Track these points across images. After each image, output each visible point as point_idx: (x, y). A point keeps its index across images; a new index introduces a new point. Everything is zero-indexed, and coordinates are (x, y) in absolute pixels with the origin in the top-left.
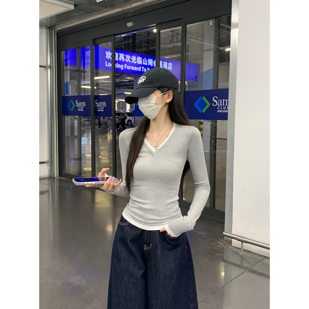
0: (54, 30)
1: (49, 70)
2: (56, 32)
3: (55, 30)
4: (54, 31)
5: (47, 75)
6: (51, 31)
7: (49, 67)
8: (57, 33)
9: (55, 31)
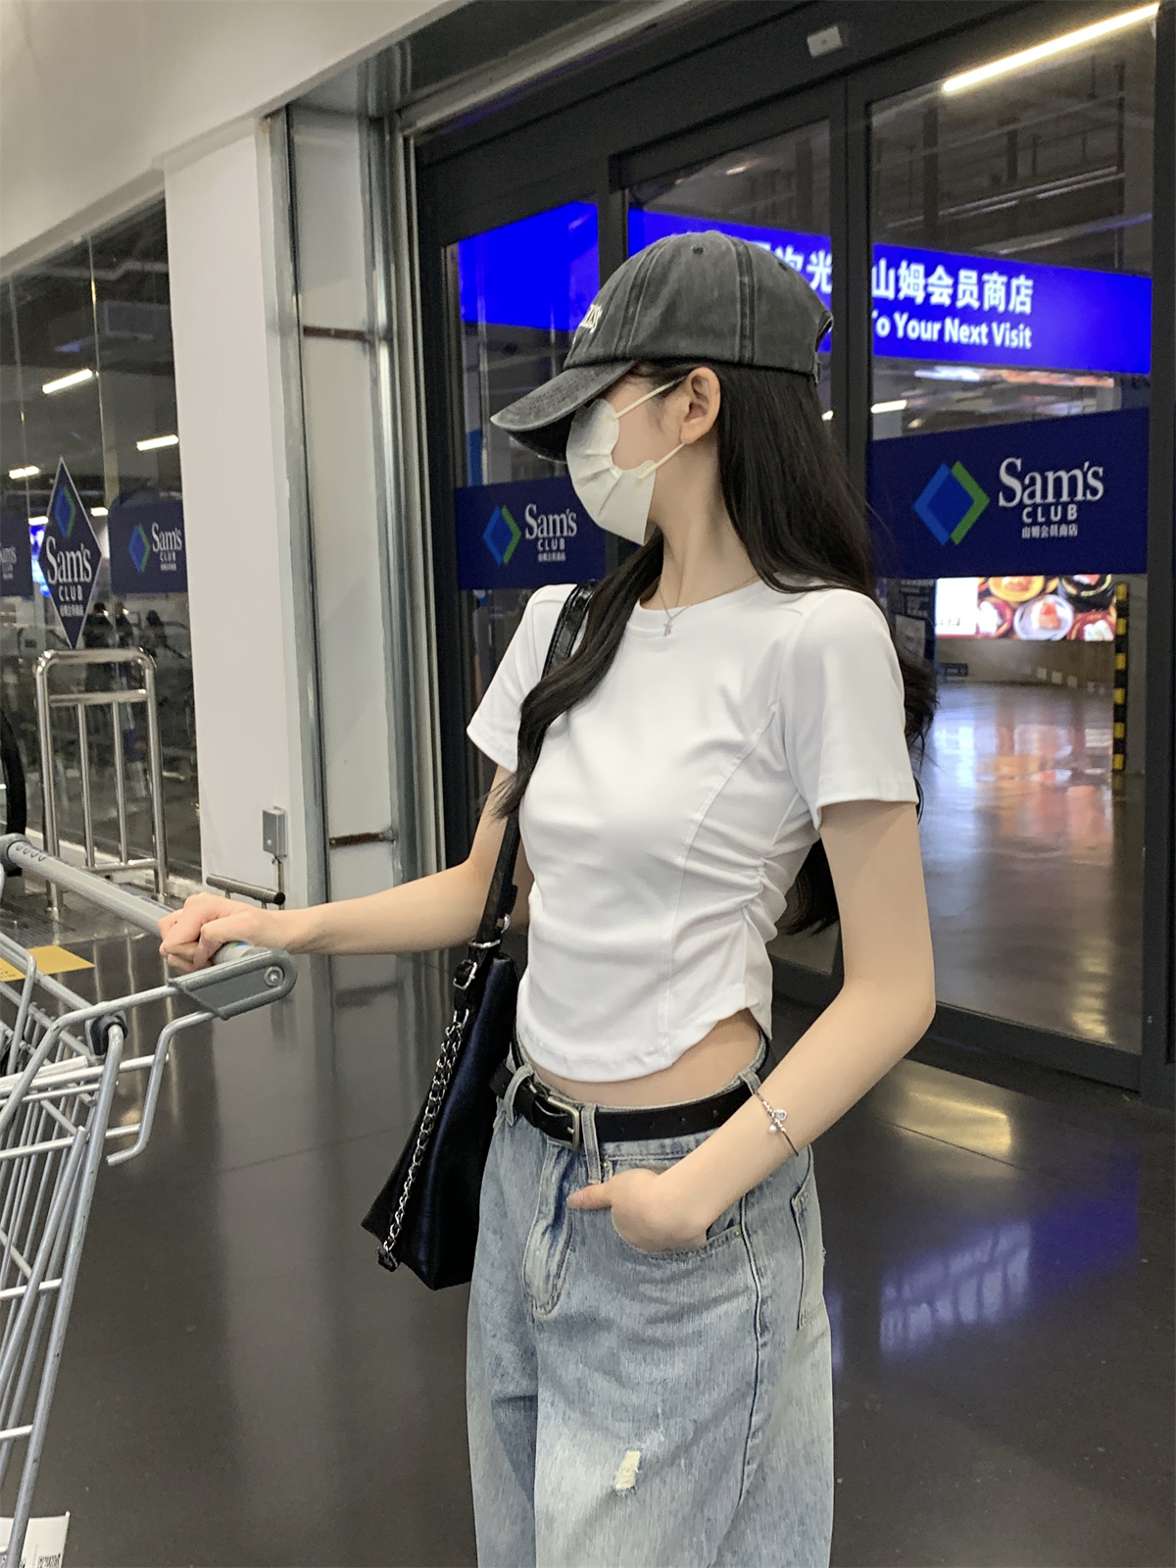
0: (402, 129)
1: (383, 354)
2: (412, 142)
3: (407, 132)
4: (400, 141)
5: (375, 381)
6: (388, 138)
7: (381, 335)
8: (416, 148)
9: (406, 140)
